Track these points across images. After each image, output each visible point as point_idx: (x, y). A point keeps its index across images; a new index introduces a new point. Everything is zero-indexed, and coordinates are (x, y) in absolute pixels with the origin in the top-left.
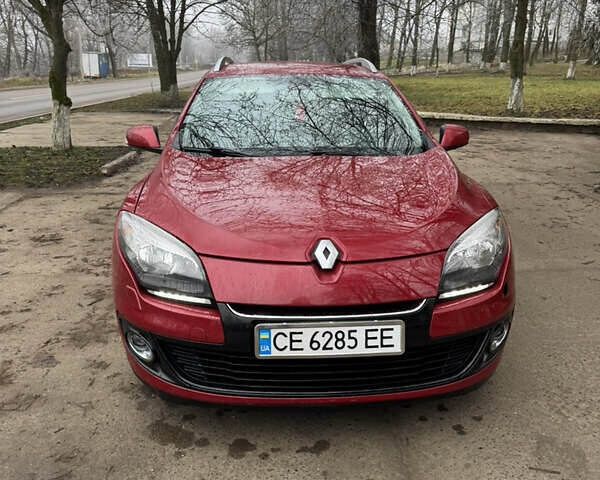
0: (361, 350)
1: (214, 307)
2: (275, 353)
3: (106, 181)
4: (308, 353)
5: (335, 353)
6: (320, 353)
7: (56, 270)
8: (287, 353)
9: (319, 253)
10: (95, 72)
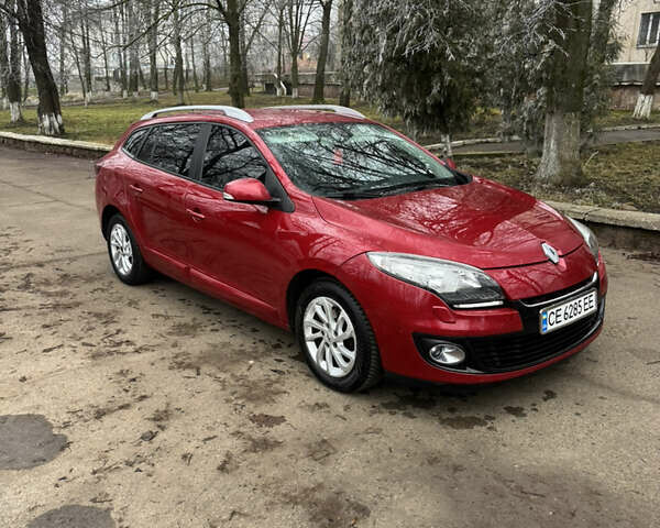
0: (584, 313)
1: (510, 303)
2: (550, 328)
4: (564, 322)
5: (575, 318)
6: (569, 320)
8: (555, 326)
9: (549, 253)
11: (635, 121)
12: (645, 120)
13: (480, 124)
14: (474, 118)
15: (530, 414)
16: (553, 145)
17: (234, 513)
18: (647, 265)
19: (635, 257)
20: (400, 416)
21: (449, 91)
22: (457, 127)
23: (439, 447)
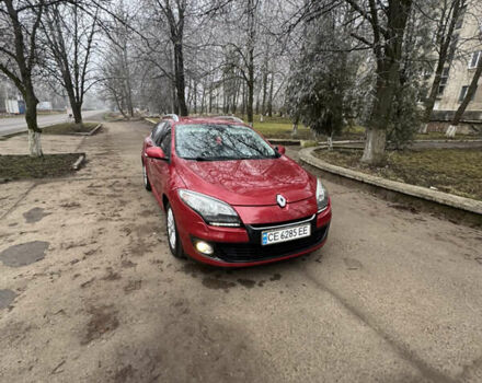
0: (298, 237)
1: (243, 226)
2: (269, 242)
3: (78, 172)
4: (280, 240)
5: (290, 239)
6: (285, 240)
7: (91, 220)
8: (273, 242)
9: (279, 200)
10: (17, 110)
11: (446, 138)
12: (451, 138)
13: (347, 133)
14: (343, 131)
15: (256, 286)
16: (370, 145)
17: (61, 311)
18: (396, 212)
19: (394, 207)
20: (189, 275)
21: (329, 116)
22: (338, 135)
23: (190, 297)
